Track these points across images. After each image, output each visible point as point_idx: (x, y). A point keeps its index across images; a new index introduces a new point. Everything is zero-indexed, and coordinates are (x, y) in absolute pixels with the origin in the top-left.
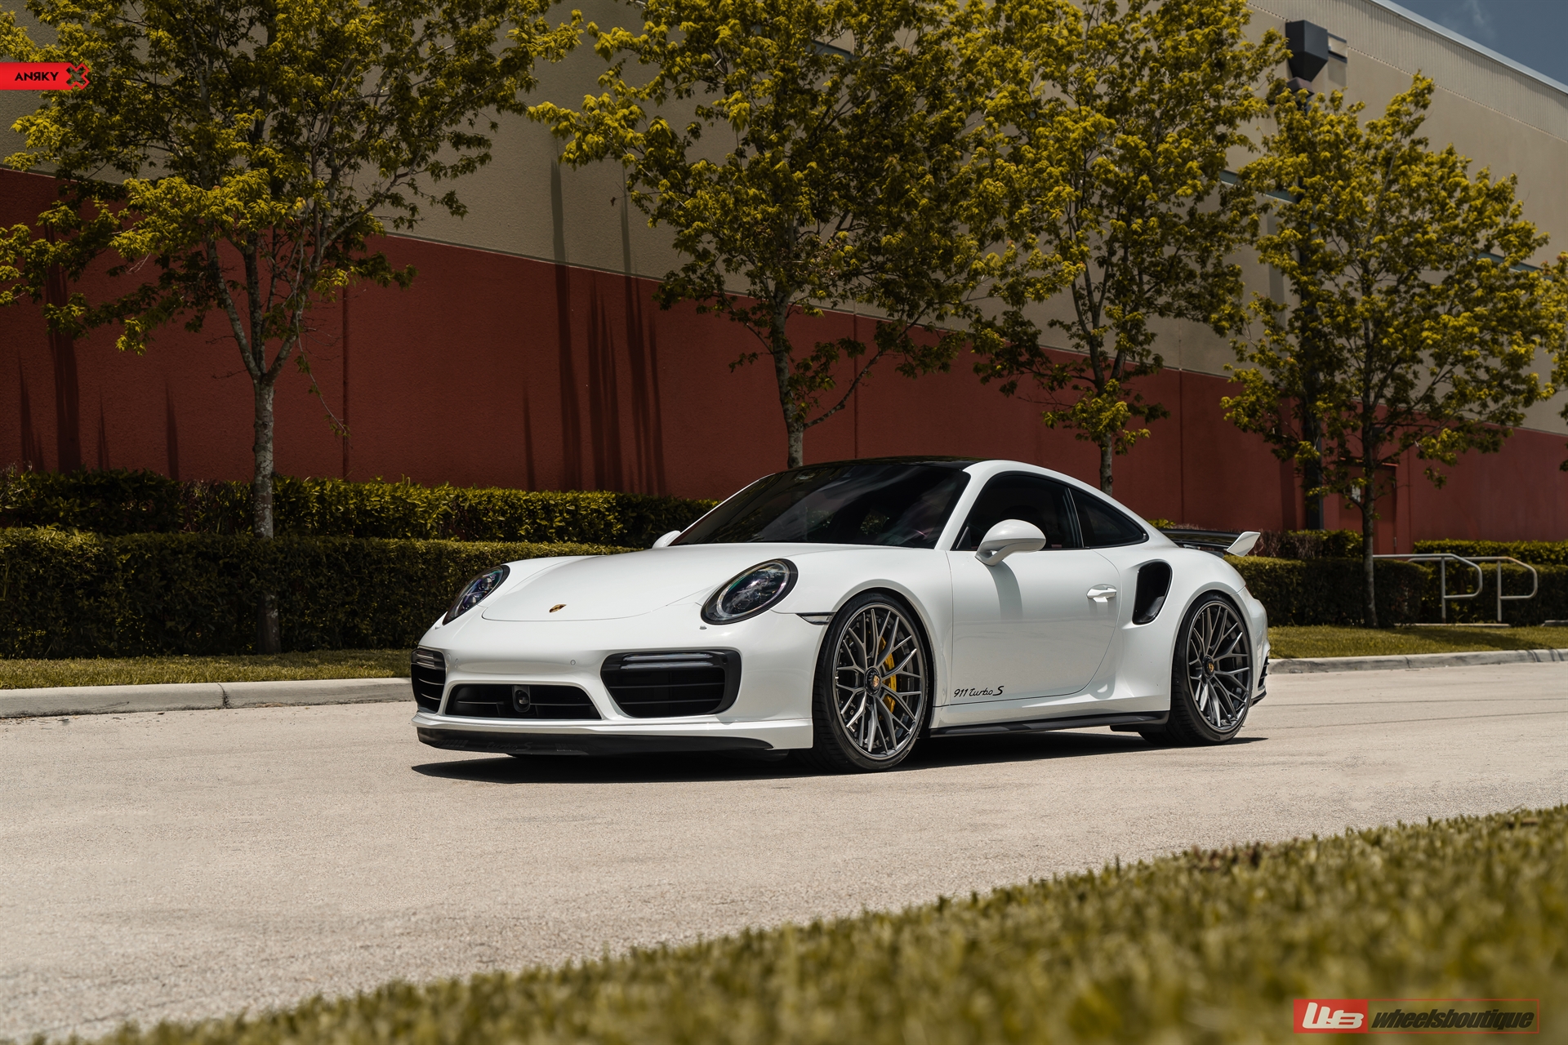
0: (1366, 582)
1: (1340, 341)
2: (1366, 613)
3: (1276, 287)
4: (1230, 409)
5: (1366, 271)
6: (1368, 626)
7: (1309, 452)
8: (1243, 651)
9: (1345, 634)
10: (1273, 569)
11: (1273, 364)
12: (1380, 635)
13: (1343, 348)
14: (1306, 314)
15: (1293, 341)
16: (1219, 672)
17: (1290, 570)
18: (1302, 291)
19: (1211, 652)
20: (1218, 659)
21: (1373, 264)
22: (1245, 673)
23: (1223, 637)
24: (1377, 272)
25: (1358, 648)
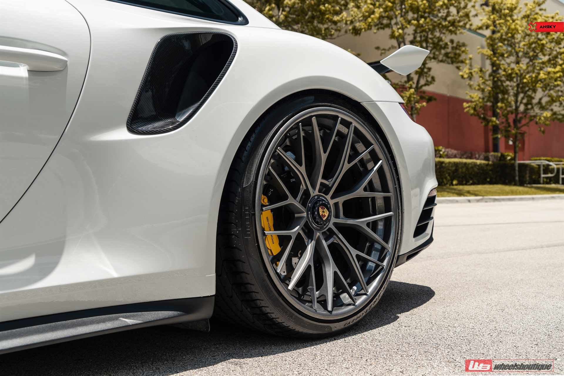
0: (514, 170)
1: (508, 83)
2: (514, 180)
3: (483, 64)
4: (466, 108)
5: (518, 56)
6: (515, 185)
7: (495, 122)
8: (385, 189)
9: (507, 188)
10: (480, 164)
11: (483, 90)
12: (521, 189)
13: (507, 86)
14: (495, 72)
15: (490, 83)
16: (342, 220)
17: (487, 165)
18: (493, 64)
19: (325, 189)
20: (341, 200)
21: (520, 54)
22: (387, 221)
23: (347, 166)
24: (521, 57)
25: (513, 193)
